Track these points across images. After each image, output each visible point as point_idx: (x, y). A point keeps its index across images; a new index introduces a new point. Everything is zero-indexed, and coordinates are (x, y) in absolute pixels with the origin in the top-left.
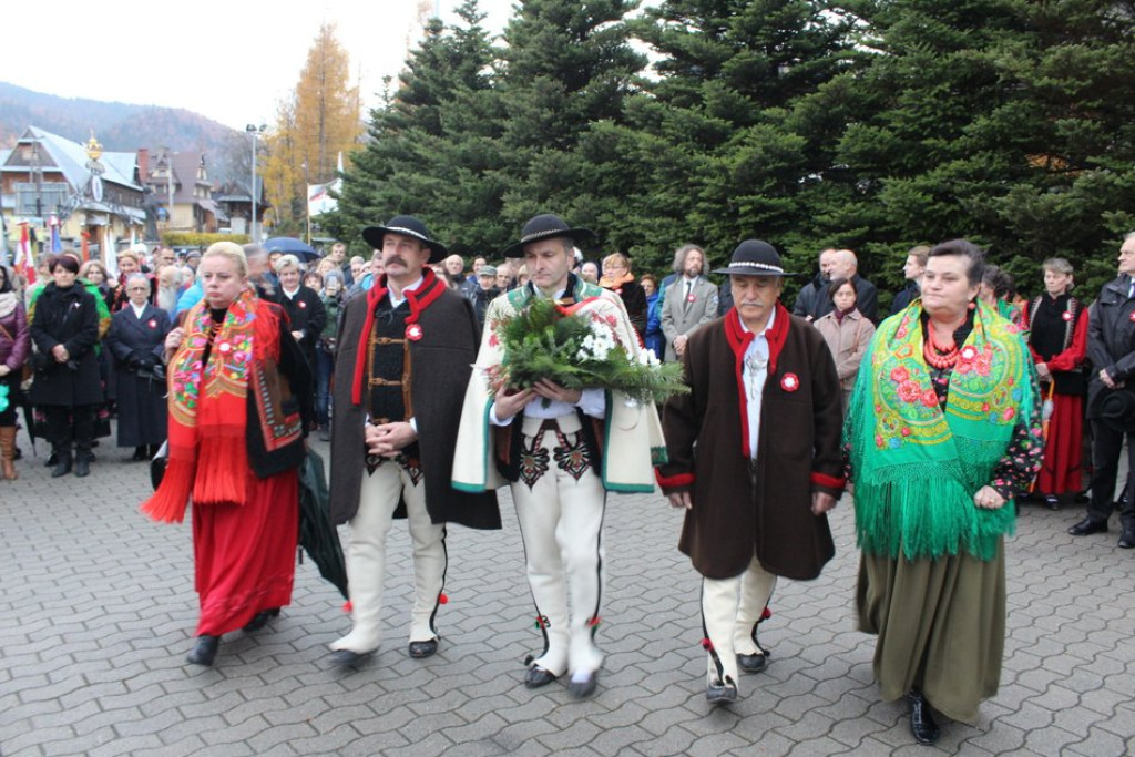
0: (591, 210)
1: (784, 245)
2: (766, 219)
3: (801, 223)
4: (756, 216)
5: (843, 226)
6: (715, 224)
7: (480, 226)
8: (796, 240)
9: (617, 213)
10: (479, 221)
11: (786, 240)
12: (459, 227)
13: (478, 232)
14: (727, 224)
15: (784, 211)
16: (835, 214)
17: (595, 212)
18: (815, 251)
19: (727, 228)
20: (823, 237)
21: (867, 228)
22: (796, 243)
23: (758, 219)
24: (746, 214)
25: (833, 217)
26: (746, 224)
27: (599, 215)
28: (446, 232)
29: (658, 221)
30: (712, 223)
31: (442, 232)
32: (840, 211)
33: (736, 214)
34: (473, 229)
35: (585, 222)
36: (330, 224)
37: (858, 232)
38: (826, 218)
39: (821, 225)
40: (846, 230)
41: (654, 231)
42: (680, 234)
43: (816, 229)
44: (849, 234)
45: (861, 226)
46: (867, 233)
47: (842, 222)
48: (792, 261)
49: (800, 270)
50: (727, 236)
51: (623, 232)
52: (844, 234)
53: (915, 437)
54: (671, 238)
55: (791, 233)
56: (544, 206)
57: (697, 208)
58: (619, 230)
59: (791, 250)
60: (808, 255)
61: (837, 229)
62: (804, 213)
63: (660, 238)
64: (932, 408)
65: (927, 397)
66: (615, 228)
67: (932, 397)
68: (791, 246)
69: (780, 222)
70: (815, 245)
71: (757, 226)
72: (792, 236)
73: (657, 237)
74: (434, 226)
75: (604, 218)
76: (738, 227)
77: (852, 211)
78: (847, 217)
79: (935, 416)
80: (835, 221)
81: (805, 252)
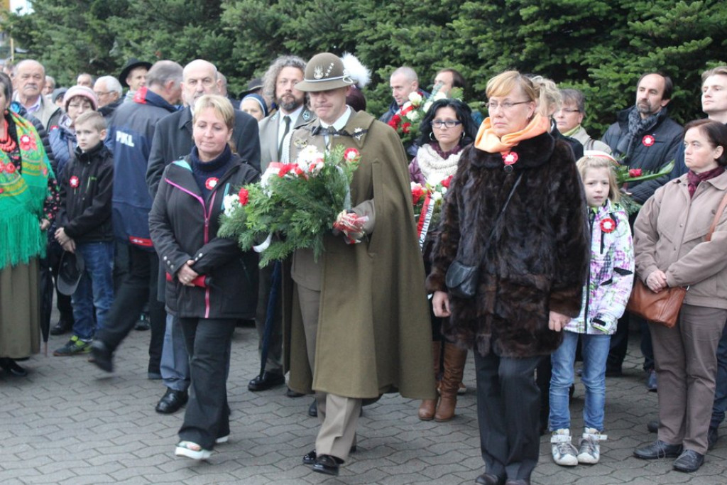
0: (335, 16)
1: (588, 65)
2: (561, 26)
3: (613, 33)
4: (546, 21)
5: (673, 36)
6: (490, 34)
7: (193, 36)
8: (603, 57)
9: (368, 19)
10: (189, 29)
11: (589, 58)
12: (167, 36)
13: (190, 43)
14: (506, 35)
15: (587, 14)
16: (661, 19)
17: (340, 17)
18: (632, 75)
19: (508, 40)
20: (645, 54)
21: (708, 40)
22: (605, 62)
23: (548, 27)
24: (531, 19)
25: (658, 23)
26: (532, 34)
27: (346, 22)
28: (149, 43)
29: (416, 29)
30: (485, 32)
31: (144, 44)
32: (668, 14)
33: (518, 20)
34: (183, 39)
35: (327, 31)
36: (16, 30)
37: (692, 46)
38: (649, 24)
39: (643, 35)
40: (677, 43)
41: (413, 45)
42: (446, 49)
43: (635, 42)
44: (681, 49)
45: (700, 37)
46: (709, 47)
47: (673, 31)
48: (596, 89)
49: (609, 103)
50: (506, 53)
51: (375, 46)
52: (673, 49)
53: (8, 193)
54: (433, 55)
55: (599, 48)
56: (273, 8)
57: (466, 12)
58: (371, 43)
59: (595, 73)
60: (620, 79)
61: (662, 41)
62: (620, 18)
63: (419, 54)
64: (13, 174)
65: (9, 168)
66: (365, 39)
67: (11, 167)
68: (597, 67)
69: (583, 32)
70: (631, 65)
71: (547, 37)
72: (600, 52)
73: (415, 53)
74: (136, 35)
75: (351, 26)
76: (521, 40)
77: (686, 14)
78: (678, 24)
79: (15, 178)
80: (661, 29)
81: (616, 76)
